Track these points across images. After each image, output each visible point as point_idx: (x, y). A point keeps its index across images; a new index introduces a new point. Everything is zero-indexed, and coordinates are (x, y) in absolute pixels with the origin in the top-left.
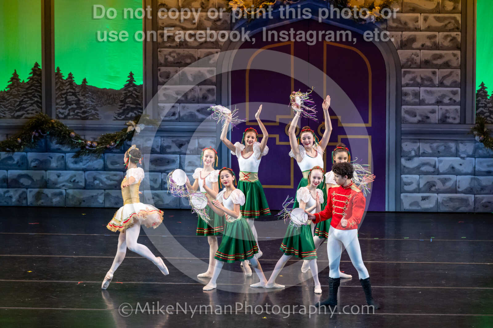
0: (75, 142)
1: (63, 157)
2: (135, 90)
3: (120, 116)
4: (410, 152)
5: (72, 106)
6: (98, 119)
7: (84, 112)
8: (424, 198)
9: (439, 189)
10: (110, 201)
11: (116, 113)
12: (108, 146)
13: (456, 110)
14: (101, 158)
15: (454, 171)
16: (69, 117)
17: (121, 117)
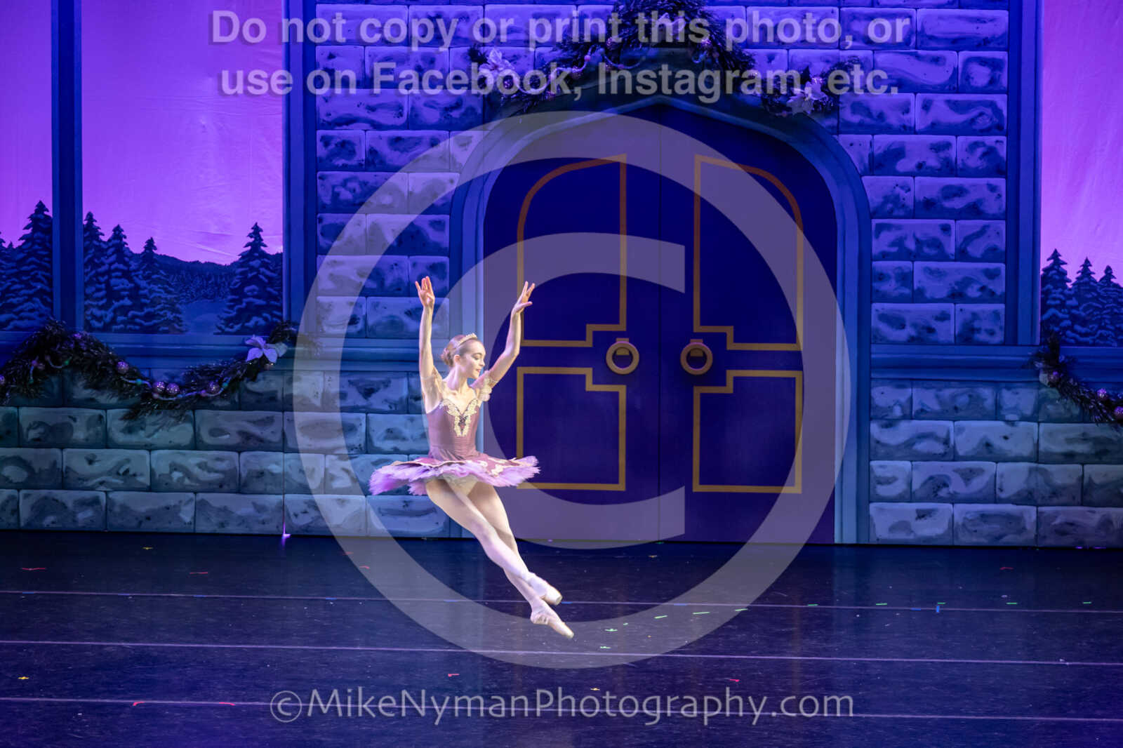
0: (127, 383)
1: (101, 417)
2: (265, 265)
3: (231, 324)
4: (891, 409)
5: (121, 302)
6: (181, 332)
7: (149, 316)
8: (921, 514)
9: (955, 493)
10: (208, 519)
11: (221, 319)
12: (203, 393)
13: (996, 313)
14: (188, 420)
15: (991, 452)
16: (114, 327)
17: (232, 327)
